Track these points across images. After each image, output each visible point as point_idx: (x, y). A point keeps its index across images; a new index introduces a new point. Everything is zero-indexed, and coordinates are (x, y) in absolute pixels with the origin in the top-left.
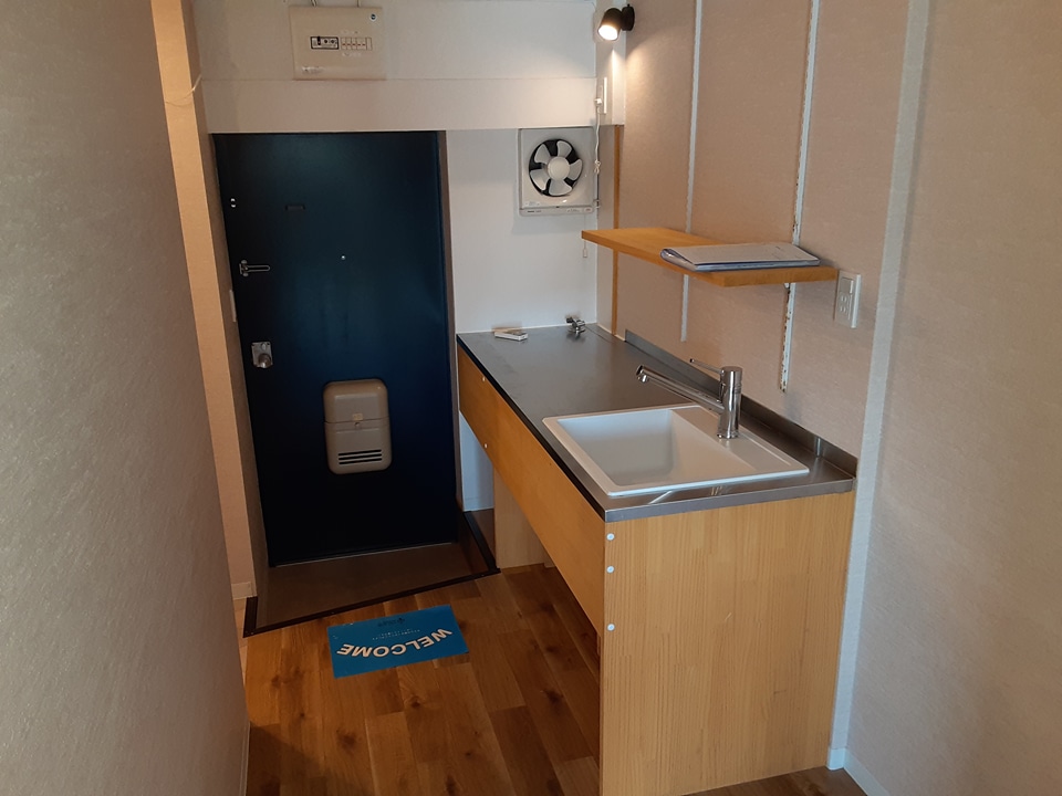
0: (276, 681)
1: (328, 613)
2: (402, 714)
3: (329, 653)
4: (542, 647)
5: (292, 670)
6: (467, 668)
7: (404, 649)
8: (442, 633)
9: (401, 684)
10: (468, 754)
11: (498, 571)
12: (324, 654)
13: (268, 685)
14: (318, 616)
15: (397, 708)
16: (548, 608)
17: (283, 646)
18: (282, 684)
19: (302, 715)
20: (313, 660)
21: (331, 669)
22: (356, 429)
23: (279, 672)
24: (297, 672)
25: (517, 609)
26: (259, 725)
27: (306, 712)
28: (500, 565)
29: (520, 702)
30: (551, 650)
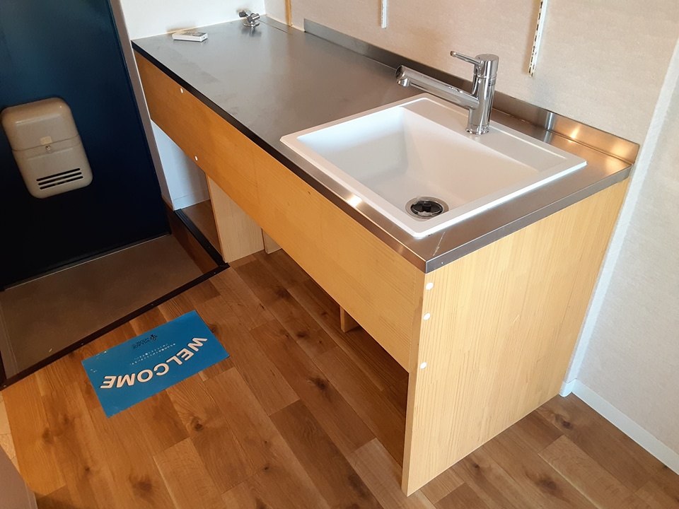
0: (46, 436)
1: (78, 345)
2: (188, 440)
3: (91, 390)
4: (292, 334)
5: (60, 418)
6: (233, 373)
7: (167, 368)
8: (198, 342)
9: (177, 407)
10: (266, 469)
11: (227, 266)
12: (88, 392)
13: (39, 443)
14: (69, 351)
15: (180, 435)
16: (283, 294)
17: (42, 394)
18: (55, 439)
19: (87, 470)
20: (78, 402)
21: (101, 408)
22: (48, 152)
23: (47, 425)
24: (66, 420)
25: (257, 301)
26: (45, 495)
27: (90, 464)
28: (227, 259)
29: (294, 398)
30: (301, 335)
